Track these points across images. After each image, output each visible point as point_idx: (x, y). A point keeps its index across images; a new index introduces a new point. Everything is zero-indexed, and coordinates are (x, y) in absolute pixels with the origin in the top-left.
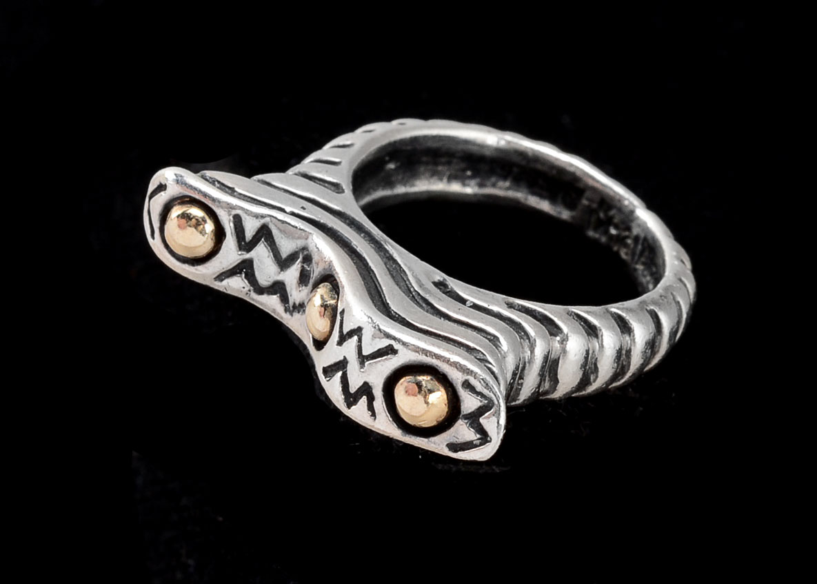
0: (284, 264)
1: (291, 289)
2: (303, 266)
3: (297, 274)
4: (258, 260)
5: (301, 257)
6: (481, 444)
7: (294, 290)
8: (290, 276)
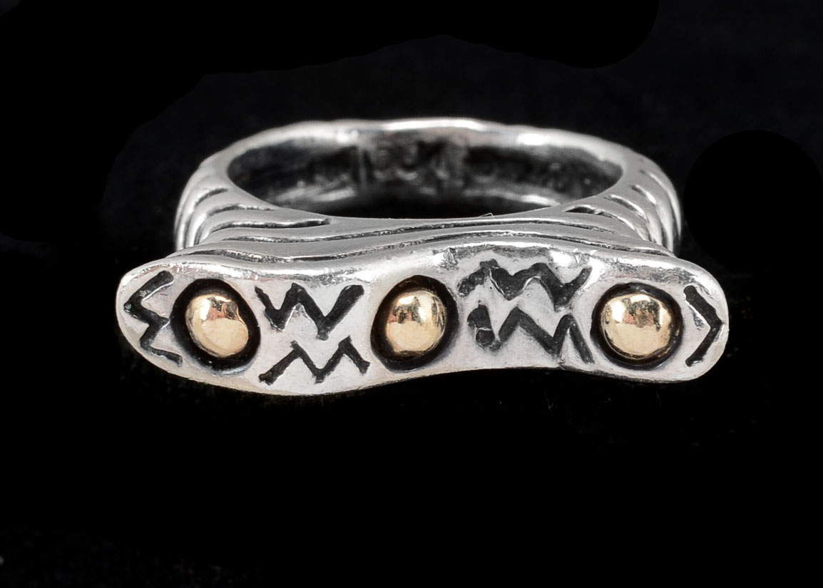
0: (517, 319)
1: (493, 297)
2: (490, 327)
3: (493, 317)
4: (548, 312)
5: (497, 338)
6: (138, 292)
7: (487, 298)
8: (499, 311)
